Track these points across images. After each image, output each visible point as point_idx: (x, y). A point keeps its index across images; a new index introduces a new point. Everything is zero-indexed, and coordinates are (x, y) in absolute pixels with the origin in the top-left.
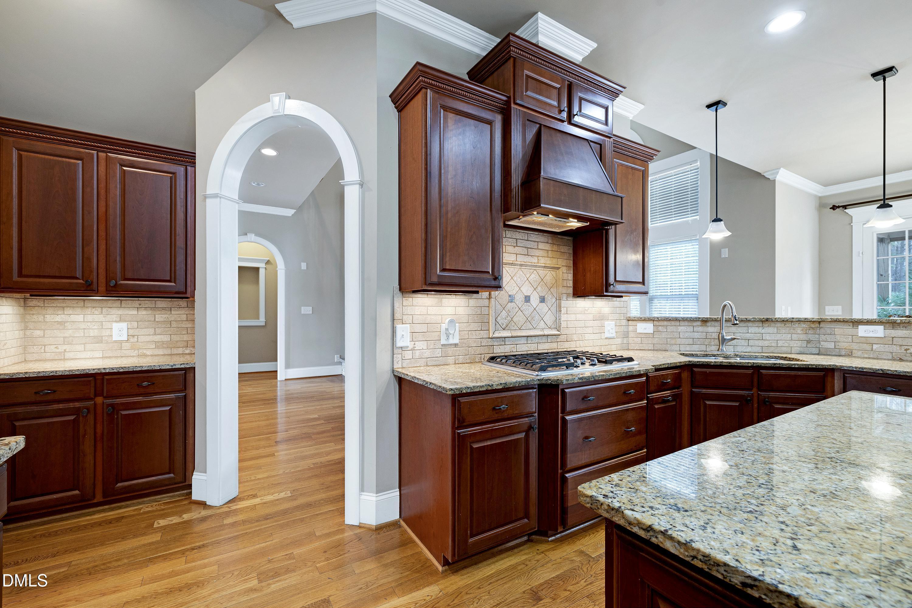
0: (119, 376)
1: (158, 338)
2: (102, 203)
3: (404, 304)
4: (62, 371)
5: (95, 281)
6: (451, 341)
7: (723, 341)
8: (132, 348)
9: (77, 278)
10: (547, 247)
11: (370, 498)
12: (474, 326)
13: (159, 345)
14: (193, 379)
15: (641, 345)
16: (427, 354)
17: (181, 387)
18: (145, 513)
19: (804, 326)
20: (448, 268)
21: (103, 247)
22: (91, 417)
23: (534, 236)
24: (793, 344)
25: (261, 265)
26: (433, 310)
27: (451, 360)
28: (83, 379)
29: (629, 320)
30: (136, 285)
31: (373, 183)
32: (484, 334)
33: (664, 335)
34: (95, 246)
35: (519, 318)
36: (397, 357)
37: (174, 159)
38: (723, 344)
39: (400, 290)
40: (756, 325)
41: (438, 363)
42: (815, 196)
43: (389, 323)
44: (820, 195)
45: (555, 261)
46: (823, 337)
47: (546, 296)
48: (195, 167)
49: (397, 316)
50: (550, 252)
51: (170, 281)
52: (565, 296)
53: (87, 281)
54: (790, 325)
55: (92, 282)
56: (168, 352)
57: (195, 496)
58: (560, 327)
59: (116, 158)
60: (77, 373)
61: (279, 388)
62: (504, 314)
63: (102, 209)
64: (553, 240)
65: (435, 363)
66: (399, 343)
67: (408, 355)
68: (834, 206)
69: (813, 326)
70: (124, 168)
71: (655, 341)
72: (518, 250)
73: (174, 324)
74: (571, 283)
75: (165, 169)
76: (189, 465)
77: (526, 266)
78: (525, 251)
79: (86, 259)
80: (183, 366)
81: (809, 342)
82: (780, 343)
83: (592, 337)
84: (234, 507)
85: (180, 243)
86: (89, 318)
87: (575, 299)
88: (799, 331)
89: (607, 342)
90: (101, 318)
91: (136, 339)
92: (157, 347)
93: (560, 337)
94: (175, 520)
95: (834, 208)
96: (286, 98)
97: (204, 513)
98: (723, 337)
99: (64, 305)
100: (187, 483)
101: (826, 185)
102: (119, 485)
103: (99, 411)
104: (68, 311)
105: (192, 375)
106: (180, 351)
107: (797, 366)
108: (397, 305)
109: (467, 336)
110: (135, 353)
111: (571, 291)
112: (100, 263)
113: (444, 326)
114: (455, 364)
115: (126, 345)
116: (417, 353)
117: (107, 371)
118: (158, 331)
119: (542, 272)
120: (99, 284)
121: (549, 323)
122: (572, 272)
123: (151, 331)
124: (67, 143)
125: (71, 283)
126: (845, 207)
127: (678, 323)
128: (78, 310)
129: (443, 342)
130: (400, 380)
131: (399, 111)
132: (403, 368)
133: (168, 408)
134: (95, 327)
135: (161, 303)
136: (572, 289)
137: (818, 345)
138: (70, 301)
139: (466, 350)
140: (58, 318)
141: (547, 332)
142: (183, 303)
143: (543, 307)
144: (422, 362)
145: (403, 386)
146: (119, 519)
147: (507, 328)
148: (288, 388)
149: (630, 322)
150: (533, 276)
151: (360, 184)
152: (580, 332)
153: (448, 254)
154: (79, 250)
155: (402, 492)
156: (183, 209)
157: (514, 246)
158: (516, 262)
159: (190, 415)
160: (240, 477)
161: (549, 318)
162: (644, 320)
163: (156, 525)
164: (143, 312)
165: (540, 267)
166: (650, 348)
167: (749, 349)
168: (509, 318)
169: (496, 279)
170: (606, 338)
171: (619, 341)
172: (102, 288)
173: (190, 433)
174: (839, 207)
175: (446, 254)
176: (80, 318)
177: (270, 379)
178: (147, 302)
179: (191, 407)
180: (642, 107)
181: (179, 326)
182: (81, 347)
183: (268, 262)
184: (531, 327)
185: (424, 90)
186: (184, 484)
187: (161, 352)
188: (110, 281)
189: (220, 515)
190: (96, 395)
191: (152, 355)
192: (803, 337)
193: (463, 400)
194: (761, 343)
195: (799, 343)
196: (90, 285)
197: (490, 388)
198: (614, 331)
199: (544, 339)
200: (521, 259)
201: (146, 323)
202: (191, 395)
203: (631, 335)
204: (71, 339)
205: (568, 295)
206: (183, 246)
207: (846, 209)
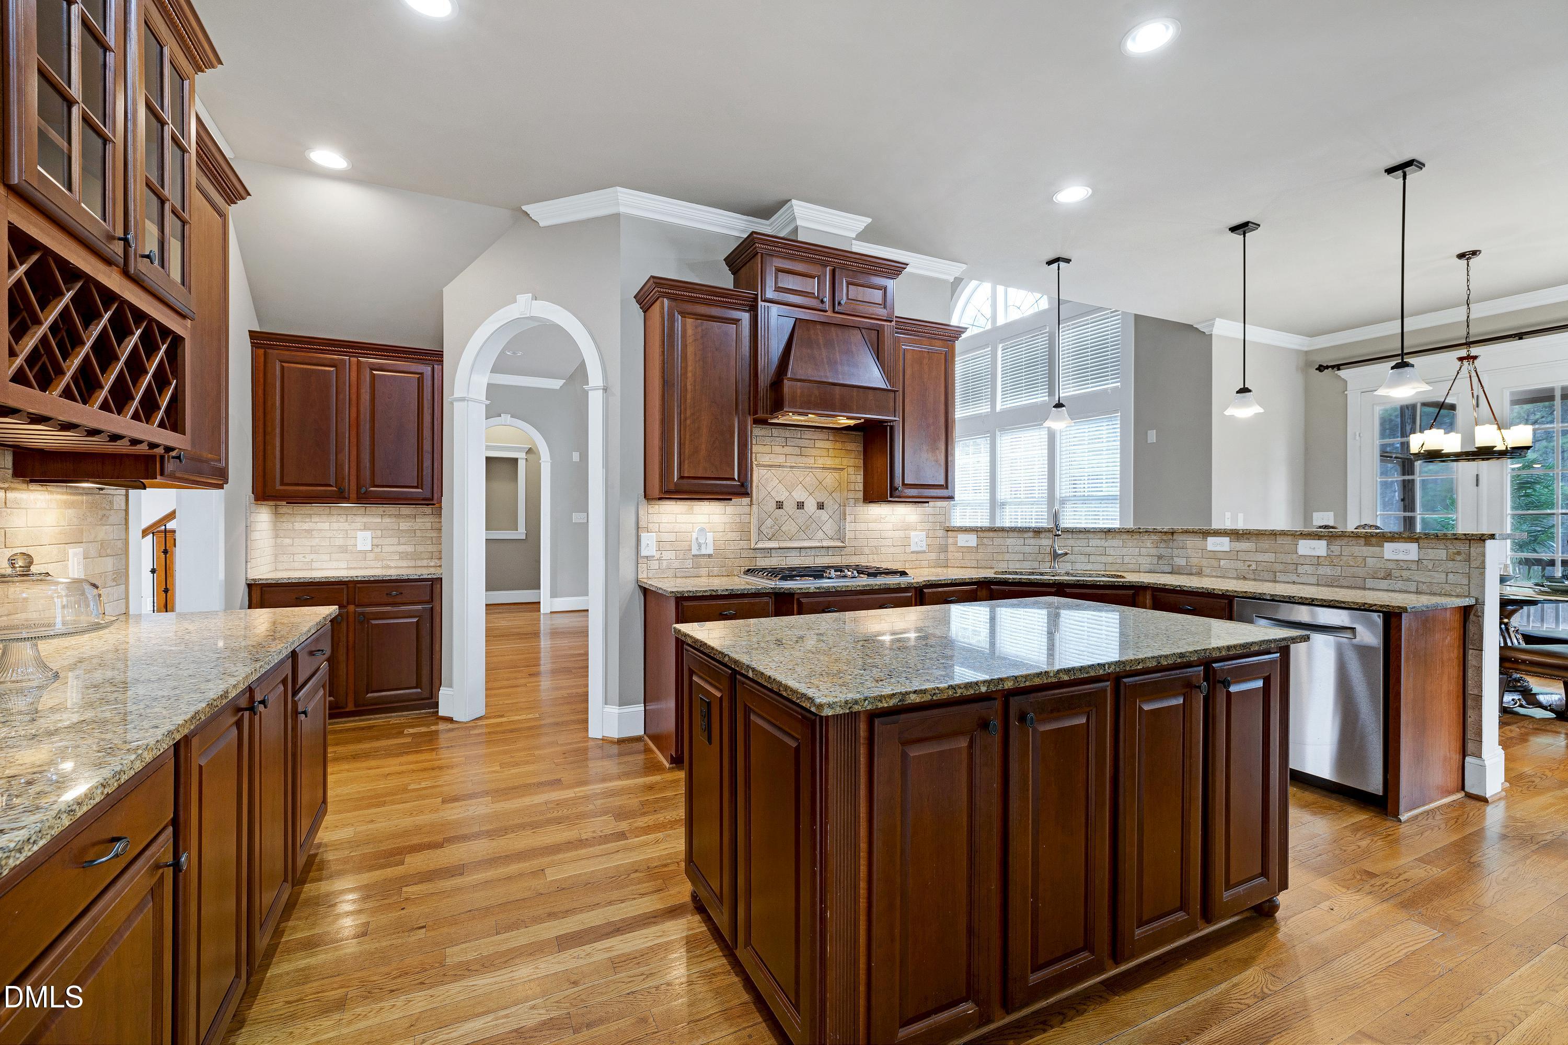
0: (369, 585)
1: (401, 548)
2: (354, 410)
3: (650, 511)
4: (320, 578)
5: (347, 488)
6: (704, 552)
7: (1055, 556)
8: (376, 559)
9: (332, 486)
10: (828, 445)
11: (614, 710)
12: (734, 536)
13: (404, 556)
14: (440, 590)
15: (962, 561)
16: (676, 564)
17: (428, 598)
18: (393, 724)
19: (1155, 538)
20: (686, 475)
21: (354, 453)
22: (344, 625)
23: (809, 434)
24: (1142, 560)
25: (521, 456)
26: (682, 518)
27: (704, 571)
28: (336, 587)
29: (948, 531)
30: (385, 491)
31: (616, 389)
32: (744, 544)
33: (990, 549)
34: (347, 453)
35: (790, 527)
36: (642, 567)
37: (421, 359)
38: (1054, 560)
39: (645, 497)
40: (1099, 537)
41: (688, 574)
42: (1298, 352)
43: (634, 532)
44: (1306, 349)
45: (837, 461)
46: (1176, 552)
47: (826, 502)
48: (442, 366)
49: (642, 524)
50: (831, 451)
51: (417, 487)
52: (852, 501)
53: (340, 489)
54: (1138, 537)
55: (345, 489)
56: (412, 563)
57: (442, 713)
58: (845, 537)
59: (367, 362)
60: (332, 580)
61: (542, 622)
62: (769, 522)
63: (354, 415)
64: (835, 436)
65: (683, 574)
66: (644, 552)
67: (654, 565)
68: (1320, 366)
69: (1165, 537)
70: (374, 372)
71: (980, 556)
72: (787, 450)
73: (418, 534)
74: (860, 487)
75: (412, 370)
76: (436, 681)
77: (799, 467)
78: (797, 451)
79: (339, 467)
80: (430, 577)
81: (1160, 557)
82: (1126, 560)
83: (892, 550)
84: (480, 723)
85: (427, 446)
86: (335, 526)
87: (867, 505)
88: (1149, 545)
89: (914, 557)
90: (346, 526)
91: (380, 550)
92: (401, 558)
93: (845, 549)
94: (423, 729)
95: (1321, 368)
96: (532, 299)
97: (450, 726)
98: (1055, 551)
99: (312, 512)
100: (433, 700)
101: (1312, 334)
102: (369, 695)
103: (351, 619)
104: (316, 519)
105: (439, 586)
106: (425, 563)
107: (1102, 583)
108: (641, 513)
109: (723, 546)
110: (379, 564)
111: (860, 495)
112: (351, 470)
113: (695, 535)
114: (709, 576)
115: (370, 556)
116: (665, 563)
117: (359, 579)
118: (402, 540)
119: (821, 474)
120: (351, 491)
121: (830, 533)
122: (862, 473)
123: (395, 540)
124: (323, 351)
125: (325, 491)
126: (1338, 367)
127: (1006, 534)
128: (325, 518)
129: (694, 552)
130: (645, 591)
131: (645, 312)
132: (648, 578)
133: (415, 620)
134: (340, 536)
135: (406, 510)
136: (862, 493)
137: (1170, 562)
138: (316, 508)
139: (722, 561)
140: (306, 526)
141: (825, 544)
142: (428, 510)
143: (824, 515)
144: (670, 573)
145: (648, 598)
146: (370, 728)
147: (774, 538)
148: (554, 622)
149: (949, 533)
150: (808, 479)
151: (603, 389)
152: (873, 544)
153: (686, 462)
154: (333, 457)
155: (647, 708)
156: (430, 411)
157: (783, 446)
158: (785, 464)
159: (437, 629)
160: (486, 702)
161: (829, 527)
162: (965, 531)
163: (405, 732)
164: (387, 520)
165: (816, 468)
166: (973, 566)
167: (1089, 567)
168: (776, 527)
169: (742, 485)
170: (912, 552)
171: (933, 556)
172: (353, 495)
173: (437, 647)
174: (1327, 367)
175: (684, 461)
176: (326, 526)
177: (530, 612)
178: (392, 509)
179: (438, 620)
180: (964, 267)
181: (424, 535)
182: (326, 557)
183: (529, 451)
184: (806, 537)
185: (660, 299)
186: (431, 701)
187: (404, 564)
188: (361, 488)
189: (467, 728)
190: (348, 603)
191: (396, 567)
192: (1154, 551)
193: (686, 604)
194: (1103, 559)
195: (1149, 560)
196: (342, 492)
197: (714, 593)
198: (924, 543)
199: (823, 552)
200: (792, 461)
201: (391, 532)
202: (438, 608)
203: (951, 548)
204: (317, 548)
205: (856, 500)
206: (430, 449)
207: (1339, 369)
